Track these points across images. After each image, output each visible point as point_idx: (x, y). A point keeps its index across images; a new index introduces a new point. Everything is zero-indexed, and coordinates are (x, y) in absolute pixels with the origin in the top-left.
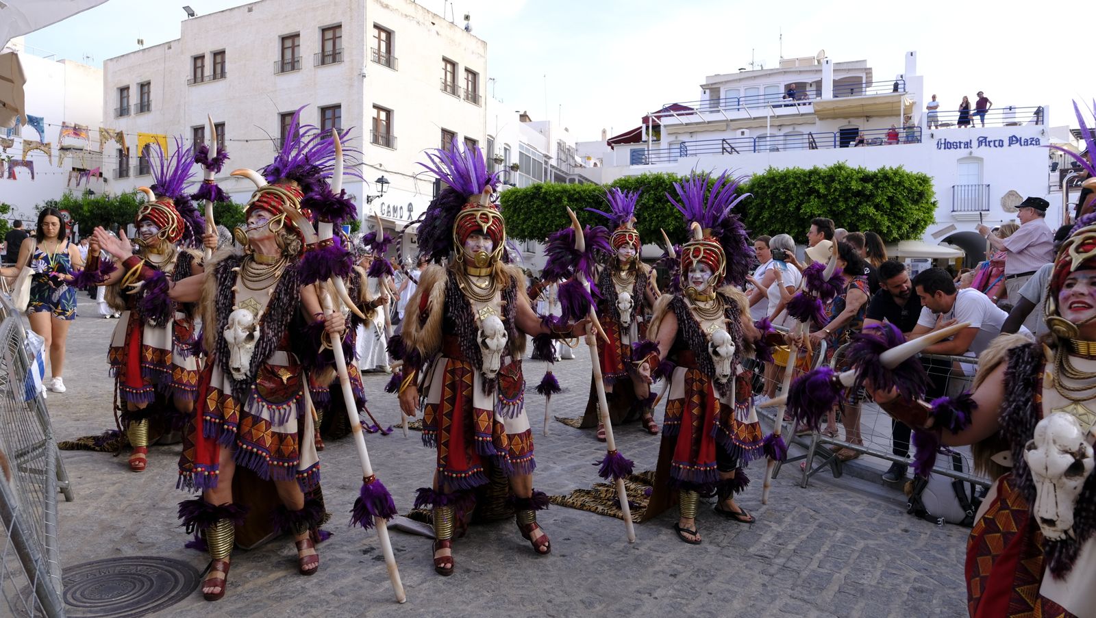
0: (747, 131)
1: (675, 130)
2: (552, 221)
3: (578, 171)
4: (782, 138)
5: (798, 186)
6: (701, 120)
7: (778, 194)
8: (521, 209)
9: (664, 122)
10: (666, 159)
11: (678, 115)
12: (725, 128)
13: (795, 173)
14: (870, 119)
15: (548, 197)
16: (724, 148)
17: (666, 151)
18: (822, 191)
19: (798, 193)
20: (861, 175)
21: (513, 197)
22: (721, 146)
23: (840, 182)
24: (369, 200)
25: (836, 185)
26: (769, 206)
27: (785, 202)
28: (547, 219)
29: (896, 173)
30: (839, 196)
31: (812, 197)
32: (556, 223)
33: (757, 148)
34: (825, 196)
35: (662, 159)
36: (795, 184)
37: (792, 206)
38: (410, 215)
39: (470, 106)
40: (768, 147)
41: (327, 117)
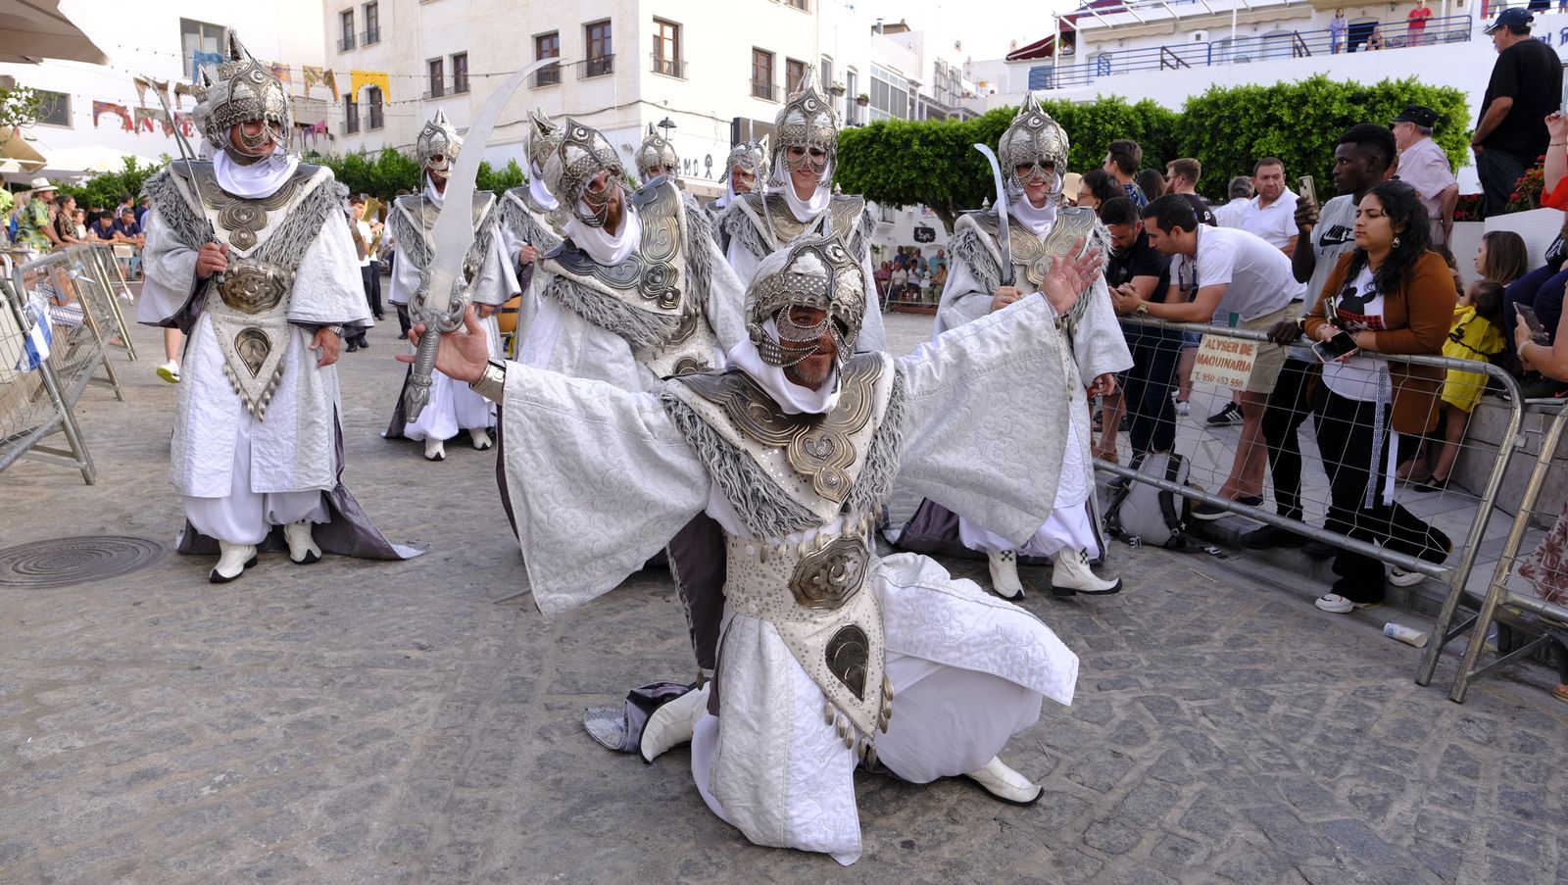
0: (1204, 34)
1: (1097, 36)
2: (898, 174)
3: (965, 103)
4: (1258, 41)
5: (1251, 112)
6: (1134, 20)
7: (1221, 125)
8: (856, 158)
9: (1081, 24)
10: (1083, 80)
11: (1100, 13)
12: (1171, 31)
13: (1248, 93)
14: (1396, 7)
15: (892, 141)
16: (1163, 61)
17: (1083, 68)
18: (1286, 119)
19: (1250, 123)
20: (1348, 94)
22: (1159, 58)
23: (1315, 105)
25: (1309, 109)
26: (1207, 145)
27: (1231, 138)
28: (892, 172)
29: (1405, 88)
30: (1313, 126)
31: (1271, 128)
32: (904, 177)
33: (1212, 58)
34: (1291, 127)
35: (1077, 80)
36: (1246, 110)
37: (1240, 144)
38: (709, 171)
39: (794, 13)
40: (1232, 56)
41: (594, 38)
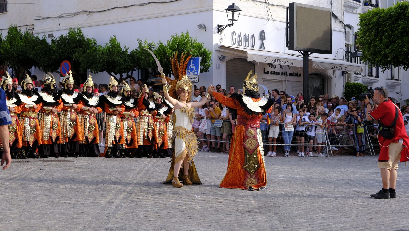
8: (384, 32)
21: (375, 19)
24: (220, 29)
38: (262, 44)
